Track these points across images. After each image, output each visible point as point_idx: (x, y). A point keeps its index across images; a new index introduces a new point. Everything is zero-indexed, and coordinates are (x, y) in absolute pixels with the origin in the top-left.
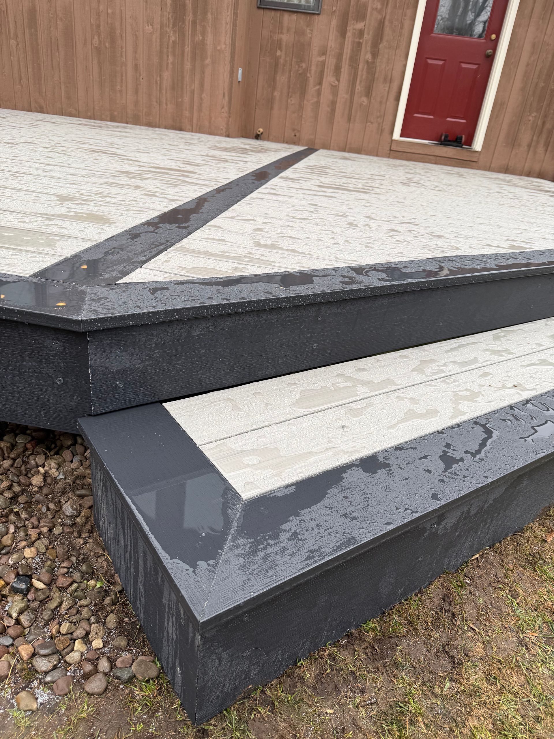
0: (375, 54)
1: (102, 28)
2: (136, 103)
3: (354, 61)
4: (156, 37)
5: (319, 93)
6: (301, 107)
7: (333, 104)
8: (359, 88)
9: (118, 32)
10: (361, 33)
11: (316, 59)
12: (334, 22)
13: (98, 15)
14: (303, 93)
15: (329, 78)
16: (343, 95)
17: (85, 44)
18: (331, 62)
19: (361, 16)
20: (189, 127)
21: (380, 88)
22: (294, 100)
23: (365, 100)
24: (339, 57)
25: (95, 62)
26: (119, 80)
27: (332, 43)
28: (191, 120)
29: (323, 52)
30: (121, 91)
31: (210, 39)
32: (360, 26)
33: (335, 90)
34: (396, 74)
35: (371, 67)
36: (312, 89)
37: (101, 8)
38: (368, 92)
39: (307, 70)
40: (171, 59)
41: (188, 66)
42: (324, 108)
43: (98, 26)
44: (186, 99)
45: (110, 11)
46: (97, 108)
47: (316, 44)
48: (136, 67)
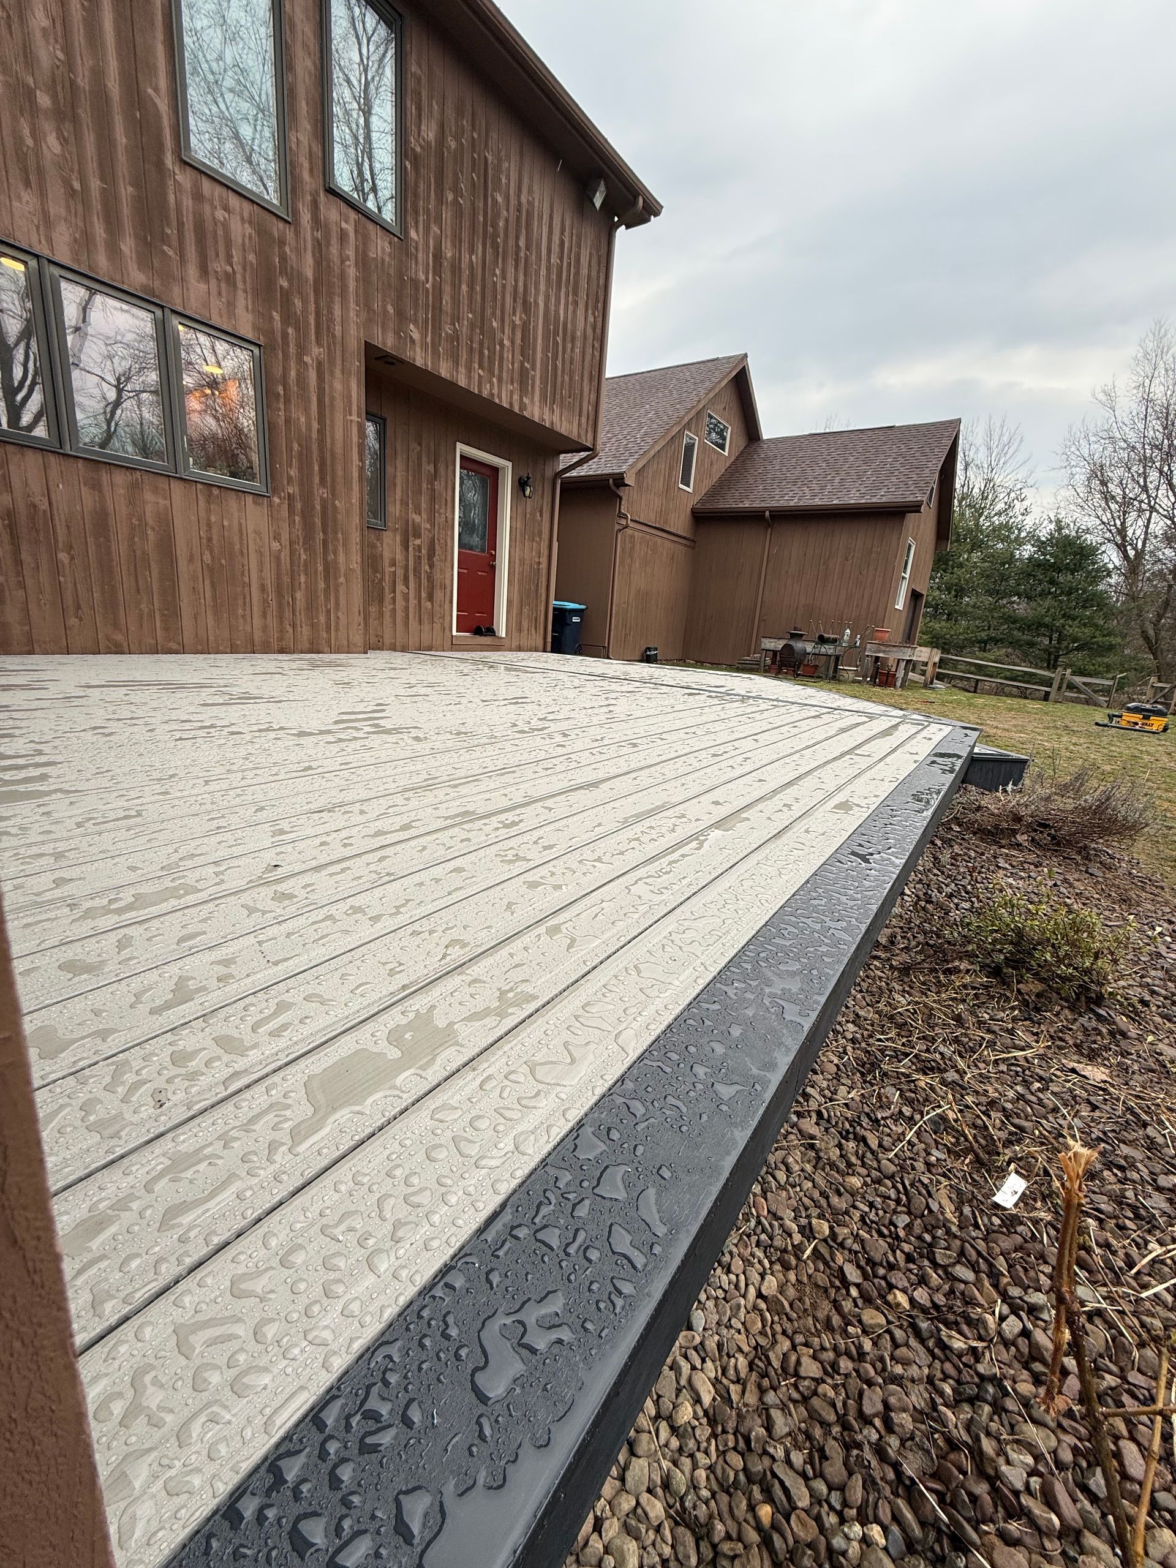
0: (431, 566)
1: (215, 542)
2: (265, 628)
3: (417, 571)
4: (285, 556)
5: (394, 599)
6: (381, 614)
7: (407, 608)
8: (424, 595)
9: (237, 547)
10: (419, 547)
11: (388, 570)
12: (398, 538)
13: (209, 525)
14: (381, 601)
15: (400, 587)
16: (413, 602)
17: (191, 559)
18: (400, 572)
19: (417, 535)
20: (326, 649)
21: (438, 595)
22: (373, 609)
23: (429, 604)
24: (406, 568)
25: (207, 582)
26: (240, 602)
27: (399, 557)
28: (329, 641)
29: (393, 563)
30: (244, 616)
31: (341, 558)
32: (418, 542)
33: (406, 598)
34: (448, 582)
35: (430, 578)
36: (388, 597)
37: (213, 519)
38: (430, 598)
39: (382, 579)
40: (303, 579)
41: (322, 585)
42: (400, 614)
43: (210, 540)
44: (322, 619)
45: (226, 523)
46: (211, 638)
47: (387, 555)
48: (263, 588)
